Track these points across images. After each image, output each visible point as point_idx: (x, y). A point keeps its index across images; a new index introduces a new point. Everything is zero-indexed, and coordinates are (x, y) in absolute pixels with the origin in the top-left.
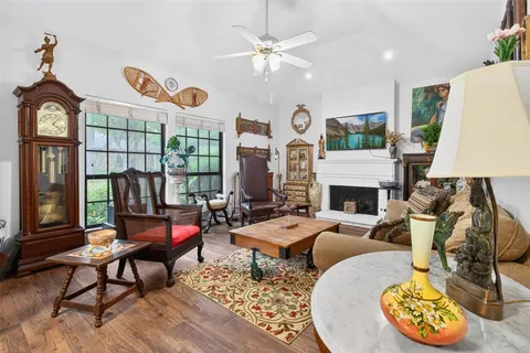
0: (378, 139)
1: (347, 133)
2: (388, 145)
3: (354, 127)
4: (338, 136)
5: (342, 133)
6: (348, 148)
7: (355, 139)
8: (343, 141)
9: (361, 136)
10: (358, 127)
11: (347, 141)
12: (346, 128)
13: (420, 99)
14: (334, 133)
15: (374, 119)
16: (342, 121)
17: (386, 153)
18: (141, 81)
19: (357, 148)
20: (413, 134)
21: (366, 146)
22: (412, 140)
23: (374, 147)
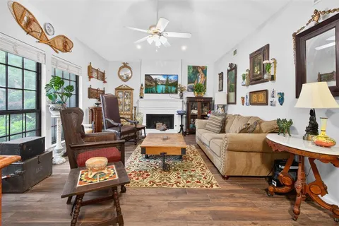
0: (174, 89)
1: (157, 84)
2: (179, 92)
3: (160, 81)
4: (150, 86)
5: (154, 84)
6: (157, 93)
7: (161, 88)
8: (154, 89)
9: (164, 87)
10: (162, 81)
11: (156, 89)
12: (156, 81)
13: (191, 71)
14: (149, 83)
15: (172, 78)
16: (154, 77)
17: (178, 96)
18: (25, 19)
19: (162, 93)
20: (188, 87)
21: (167, 92)
22: (188, 91)
23: (171, 93)
